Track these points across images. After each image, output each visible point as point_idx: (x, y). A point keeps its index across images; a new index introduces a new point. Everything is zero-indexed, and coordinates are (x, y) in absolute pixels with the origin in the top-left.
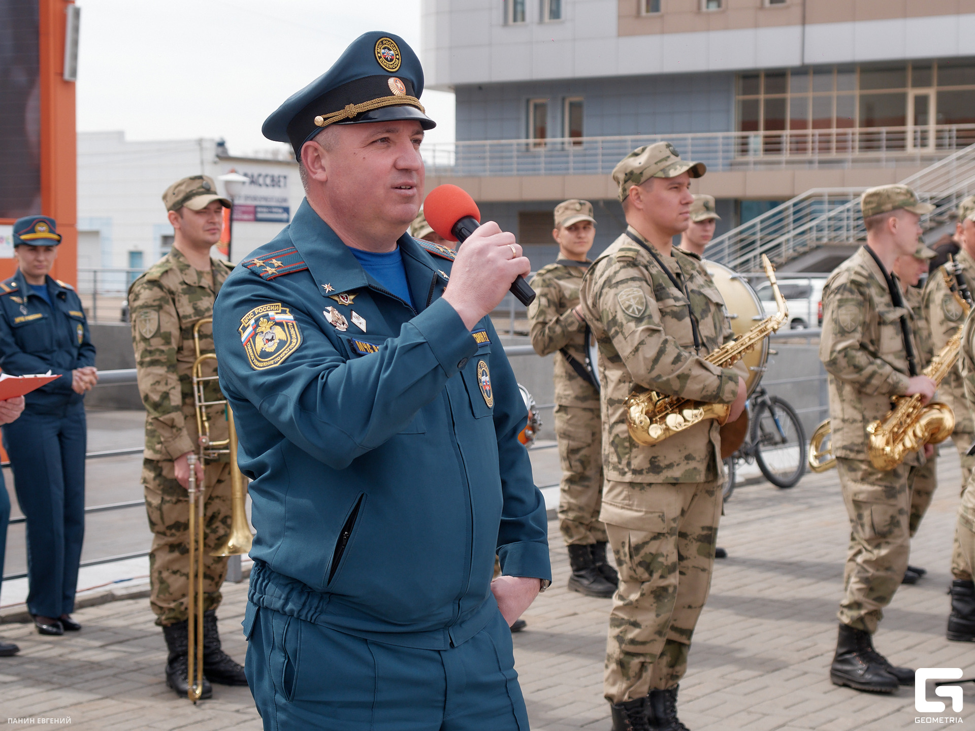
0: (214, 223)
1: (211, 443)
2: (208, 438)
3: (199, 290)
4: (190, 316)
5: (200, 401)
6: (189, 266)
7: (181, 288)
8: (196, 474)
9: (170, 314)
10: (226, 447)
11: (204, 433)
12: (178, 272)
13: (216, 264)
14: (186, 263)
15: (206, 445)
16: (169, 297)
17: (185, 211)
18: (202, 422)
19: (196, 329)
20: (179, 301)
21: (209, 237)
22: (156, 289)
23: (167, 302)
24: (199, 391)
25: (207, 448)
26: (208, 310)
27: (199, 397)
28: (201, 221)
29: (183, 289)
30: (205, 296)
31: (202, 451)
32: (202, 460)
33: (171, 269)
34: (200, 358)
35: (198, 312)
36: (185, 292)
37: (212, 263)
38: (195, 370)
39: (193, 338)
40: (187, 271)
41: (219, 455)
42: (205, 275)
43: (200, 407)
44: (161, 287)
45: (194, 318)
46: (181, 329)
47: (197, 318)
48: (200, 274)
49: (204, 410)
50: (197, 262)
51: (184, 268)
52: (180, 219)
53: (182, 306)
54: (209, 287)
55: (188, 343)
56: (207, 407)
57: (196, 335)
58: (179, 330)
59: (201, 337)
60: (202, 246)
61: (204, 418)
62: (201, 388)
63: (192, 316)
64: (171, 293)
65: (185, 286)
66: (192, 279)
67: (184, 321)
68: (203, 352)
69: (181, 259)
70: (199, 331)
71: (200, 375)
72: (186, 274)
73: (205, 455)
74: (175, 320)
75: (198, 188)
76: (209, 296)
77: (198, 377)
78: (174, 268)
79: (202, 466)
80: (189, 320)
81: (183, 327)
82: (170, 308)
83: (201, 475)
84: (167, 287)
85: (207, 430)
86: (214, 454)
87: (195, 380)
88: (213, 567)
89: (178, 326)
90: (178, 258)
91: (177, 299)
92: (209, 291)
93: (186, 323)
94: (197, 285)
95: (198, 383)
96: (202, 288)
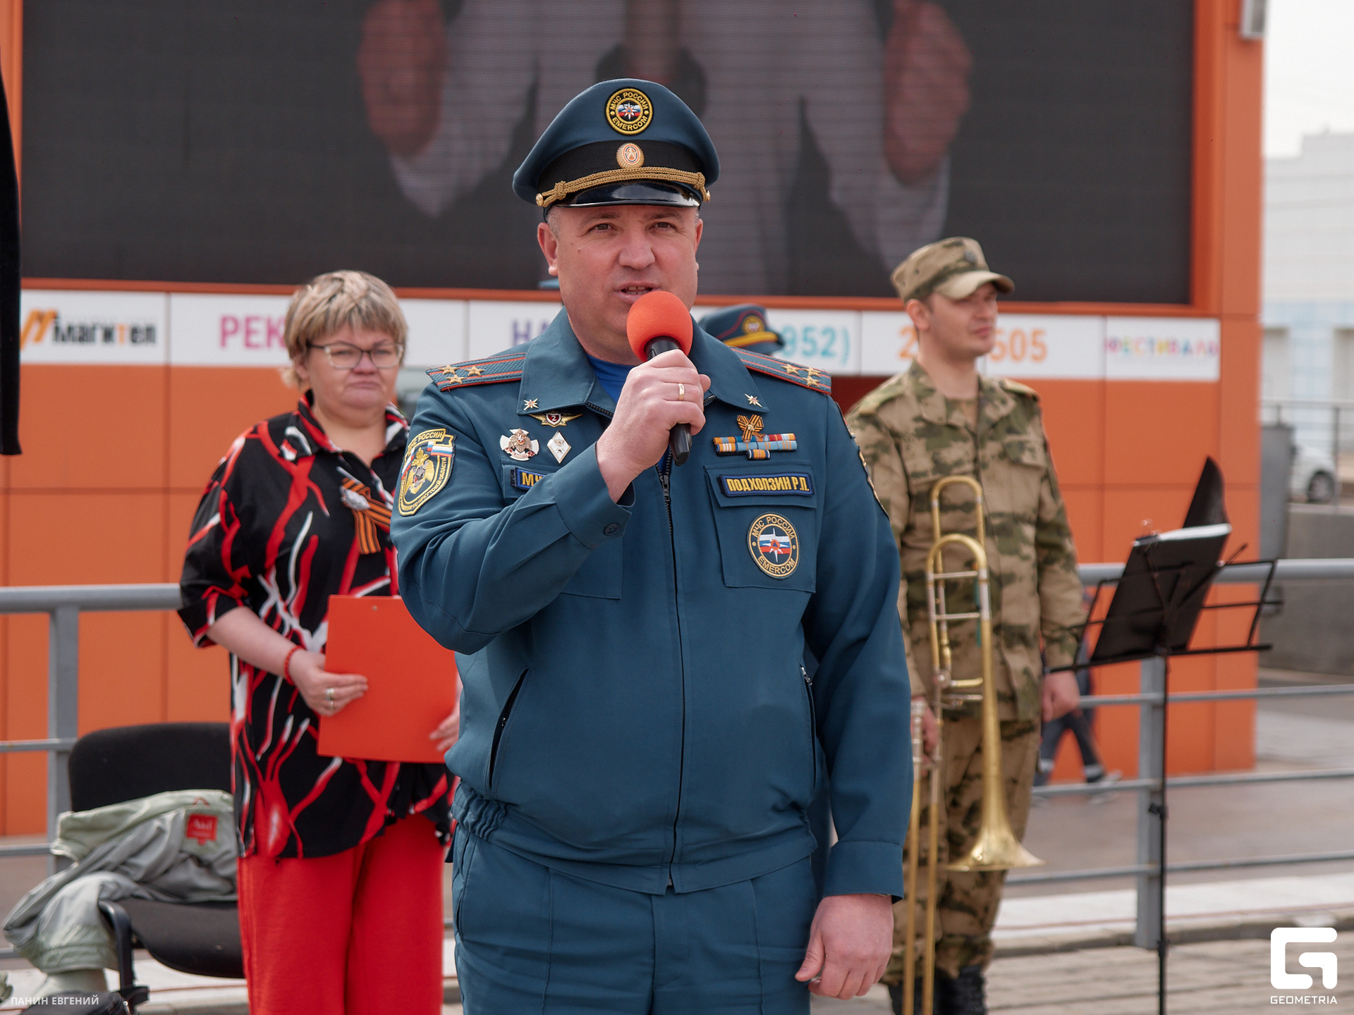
0: (984, 319)
1: (956, 683)
2: (948, 674)
3: (946, 431)
4: (924, 474)
5: (938, 611)
6: (931, 391)
7: (912, 427)
8: (924, 732)
9: (890, 470)
10: (979, 690)
11: (943, 666)
12: (913, 401)
13: (986, 387)
14: (929, 385)
15: (945, 686)
16: (891, 442)
17: (937, 301)
18: (941, 647)
19: (936, 493)
20: (908, 449)
21: (976, 344)
22: (870, 429)
23: (886, 450)
24: (937, 596)
25: (948, 691)
26: (959, 463)
27: (938, 607)
28: (963, 316)
29: (917, 430)
30: (956, 440)
31: (939, 696)
32: (939, 711)
33: (901, 396)
34: (940, 540)
35: (941, 468)
36: (920, 434)
37: (980, 386)
38: (931, 562)
39: (930, 509)
40: (929, 400)
41: (967, 703)
42: (964, 406)
43: (939, 623)
44: (877, 424)
45: (931, 477)
46: (910, 495)
47: (938, 476)
48: (951, 404)
49: (944, 627)
50: (948, 383)
51: (924, 394)
52: (927, 315)
53: (913, 456)
54: (967, 427)
55: (921, 519)
56: (952, 625)
57: (935, 503)
58: (907, 497)
59: (944, 508)
60: (961, 358)
61: (945, 641)
62: (942, 590)
63: (930, 474)
64: (894, 434)
65: (921, 425)
66: (934, 412)
67: (914, 482)
68: (945, 532)
69: (922, 380)
70: (941, 498)
71: (940, 568)
72: (927, 404)
73: (944, 701)
74: (899, 478)
75: (958, 261)
76: (964, 440)
77: (936, 571)
78: (908, 393)
79: (939, 721)
80: (923, 480)
81: (914, 491)
82: (891, 460)
83: (935, 736)
84: (888, 426)
85: (949, 663)
86: (957, 702)
87: (931, 576)
88: (974, 893)
89: (903, 489)
90: (918, 378)
91: (904, 445)
92: (965, 432)
93: (918, 485)
94: (944, 421)
95: (936, 583)
96: (952, 427)
